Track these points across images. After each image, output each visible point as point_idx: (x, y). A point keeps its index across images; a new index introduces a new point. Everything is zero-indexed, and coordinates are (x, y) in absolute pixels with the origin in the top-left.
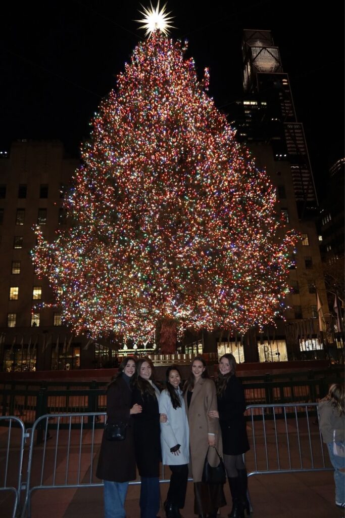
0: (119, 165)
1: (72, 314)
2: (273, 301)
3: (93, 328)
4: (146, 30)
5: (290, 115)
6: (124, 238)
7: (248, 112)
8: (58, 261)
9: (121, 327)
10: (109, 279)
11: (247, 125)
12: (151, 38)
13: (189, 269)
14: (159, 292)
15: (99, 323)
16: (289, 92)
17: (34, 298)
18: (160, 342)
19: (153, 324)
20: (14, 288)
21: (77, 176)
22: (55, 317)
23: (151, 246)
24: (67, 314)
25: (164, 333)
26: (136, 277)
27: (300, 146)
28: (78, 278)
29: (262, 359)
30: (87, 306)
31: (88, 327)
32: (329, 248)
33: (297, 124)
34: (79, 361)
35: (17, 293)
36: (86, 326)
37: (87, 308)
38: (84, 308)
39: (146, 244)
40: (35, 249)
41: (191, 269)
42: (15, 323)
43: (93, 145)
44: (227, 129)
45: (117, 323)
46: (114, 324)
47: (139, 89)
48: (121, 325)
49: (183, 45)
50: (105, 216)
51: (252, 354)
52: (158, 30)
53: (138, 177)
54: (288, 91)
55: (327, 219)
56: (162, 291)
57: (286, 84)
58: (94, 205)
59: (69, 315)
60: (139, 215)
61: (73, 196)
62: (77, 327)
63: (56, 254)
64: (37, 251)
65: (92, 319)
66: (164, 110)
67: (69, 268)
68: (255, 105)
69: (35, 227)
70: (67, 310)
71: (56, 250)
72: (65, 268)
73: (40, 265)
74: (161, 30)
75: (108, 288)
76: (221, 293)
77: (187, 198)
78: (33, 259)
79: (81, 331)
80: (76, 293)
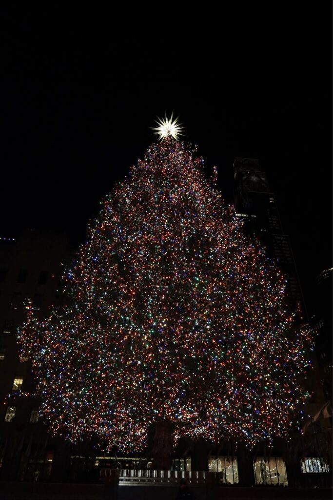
0: (126, 242)
1: (51, 408)
3: (74, 428)
4: (159, 136)
5: (276, 228)
6: (125, 317)
8: (46, 341)
9: (108, 429)
10: (102, 366)
12: (164, 141)
13: (197, 360)
14: (161, 386)
15: (83, 423)
16: (276, 210)
17: (13, 389)
18: (153, 451)
19: (144, 428)
21: (81, 253)
22: (33, 411)
23: (155, 328)
24: (46, 408)
25: (158, 440)
26: (135, 364)
27: (286, 255)
28: (65, 364)
29: (259, 479)
30: (72, 398)
31: (68, 426)
32: (323, 355)
33: (283, 236)
34: (50, 468)
36: (66, 425)
37: (71, 401)
38: (67, 400)
39: (150, 326)
40: (23, 326)
41: (201, 359)
43: (101, 222)
44: (235, 219)
45: (103, 425)
46: (99, 425)
47: (151, 178)
48: (108, 427)
49: (193, 148)
50: (106, 294)
52: (170, 136)
53: (145, 255)
54: (275, 208)
55: (319, 325)
57: (273, 202)
58: (95, 280)
59: (48, 409)
60: (144, 294)
62: (56, 426)
63: (45, 333)
64: (25, 329)
65: (75, 416)
66: (176, 195)
67: (57, 350)
68: (246, 217)
69: (27, 302)
70: (47, 403)
71: (46, 329)
72: (53, 349)
73: (25, 345)
74: (172, 136)
75: (100, 377)
76: (234, 392)
77: (197, 279)
78: (19, 337)
79: (59, 432)
80: (61, 382)
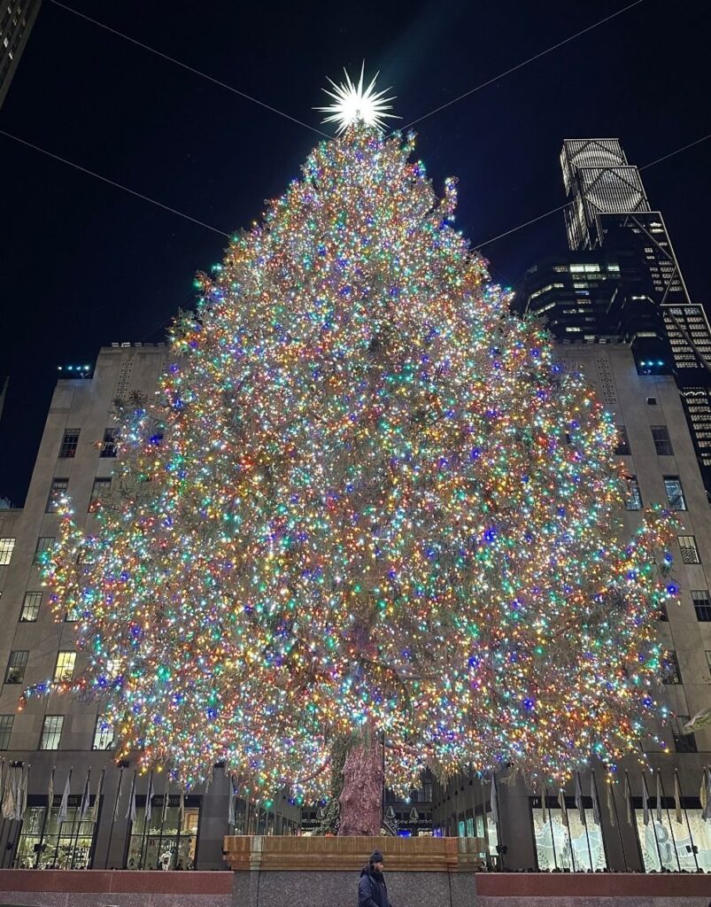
2: (620, 694)
4: (339, 123)
5: (672, 289)
7: (582, 286)
11: (581, 311)
16: (667, 248)
18: (341, 798)
20: (67, 655)
25: (350, 773)
27: (700, 350)
29: (652, 864)
33: (690, 307)
34: (194, 845)
35: (71, 667)
40: (53, 549)
42: (57, 739)
49: (404, 142)
51: (622, 847)
52: (361, 123)
54: (666, 244)
56: (314, 653)
57: (659, 230)
61: (139, 426)
68: (595, 272)
74: (366, 121)
